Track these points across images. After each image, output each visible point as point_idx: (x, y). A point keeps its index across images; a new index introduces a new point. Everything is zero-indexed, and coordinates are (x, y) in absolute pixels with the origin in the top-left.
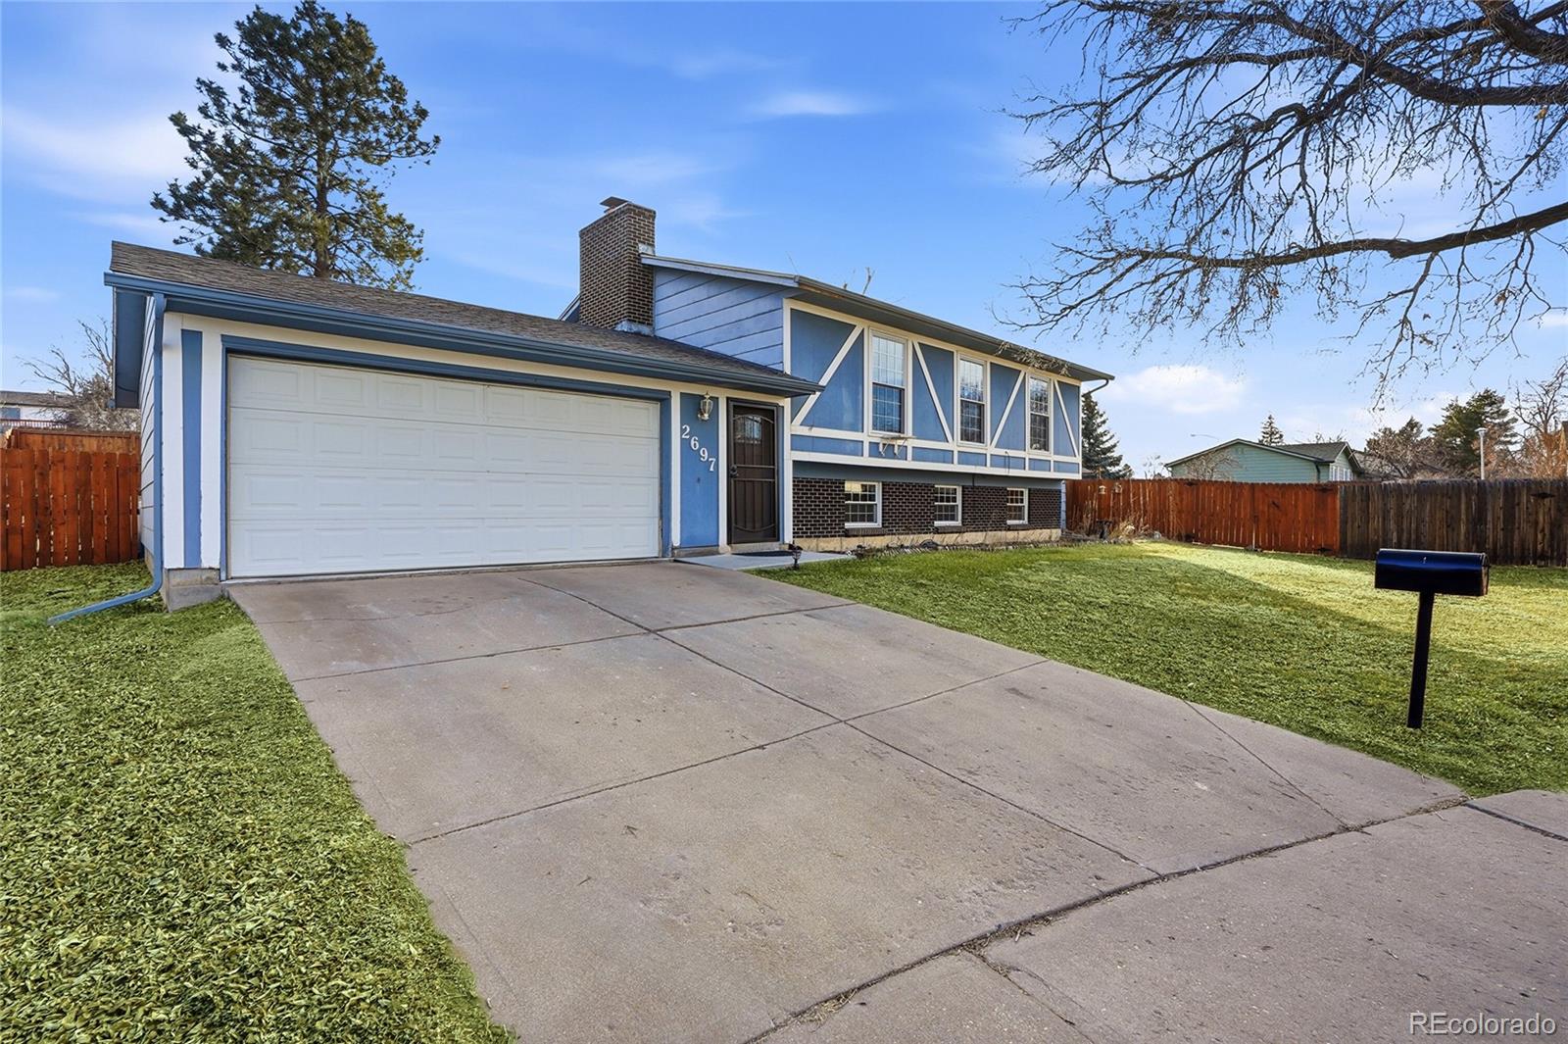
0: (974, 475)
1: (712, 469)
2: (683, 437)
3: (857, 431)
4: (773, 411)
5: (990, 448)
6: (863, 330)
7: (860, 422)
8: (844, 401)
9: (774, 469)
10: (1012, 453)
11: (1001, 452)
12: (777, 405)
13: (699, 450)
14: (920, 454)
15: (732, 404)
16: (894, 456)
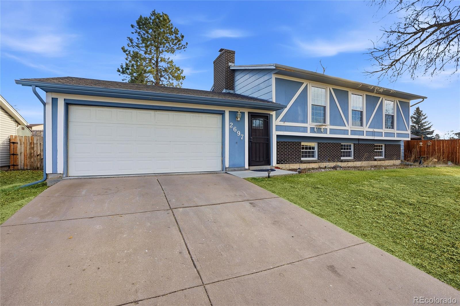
0: (359, 139)
1: (242, 139)
2: (230, 127)
3: (305, 123)
4: (268, 116)
5: (366, 128)
6: (307, 84)
7: (306, 118)
8: (299, 112)
9: (268, 138)
10: (376, 130)
11: (371, 130)
12: (269, 114)
13: (237, 131)
14: (332, 131)
15: (250, 114)
16: (321, 132)
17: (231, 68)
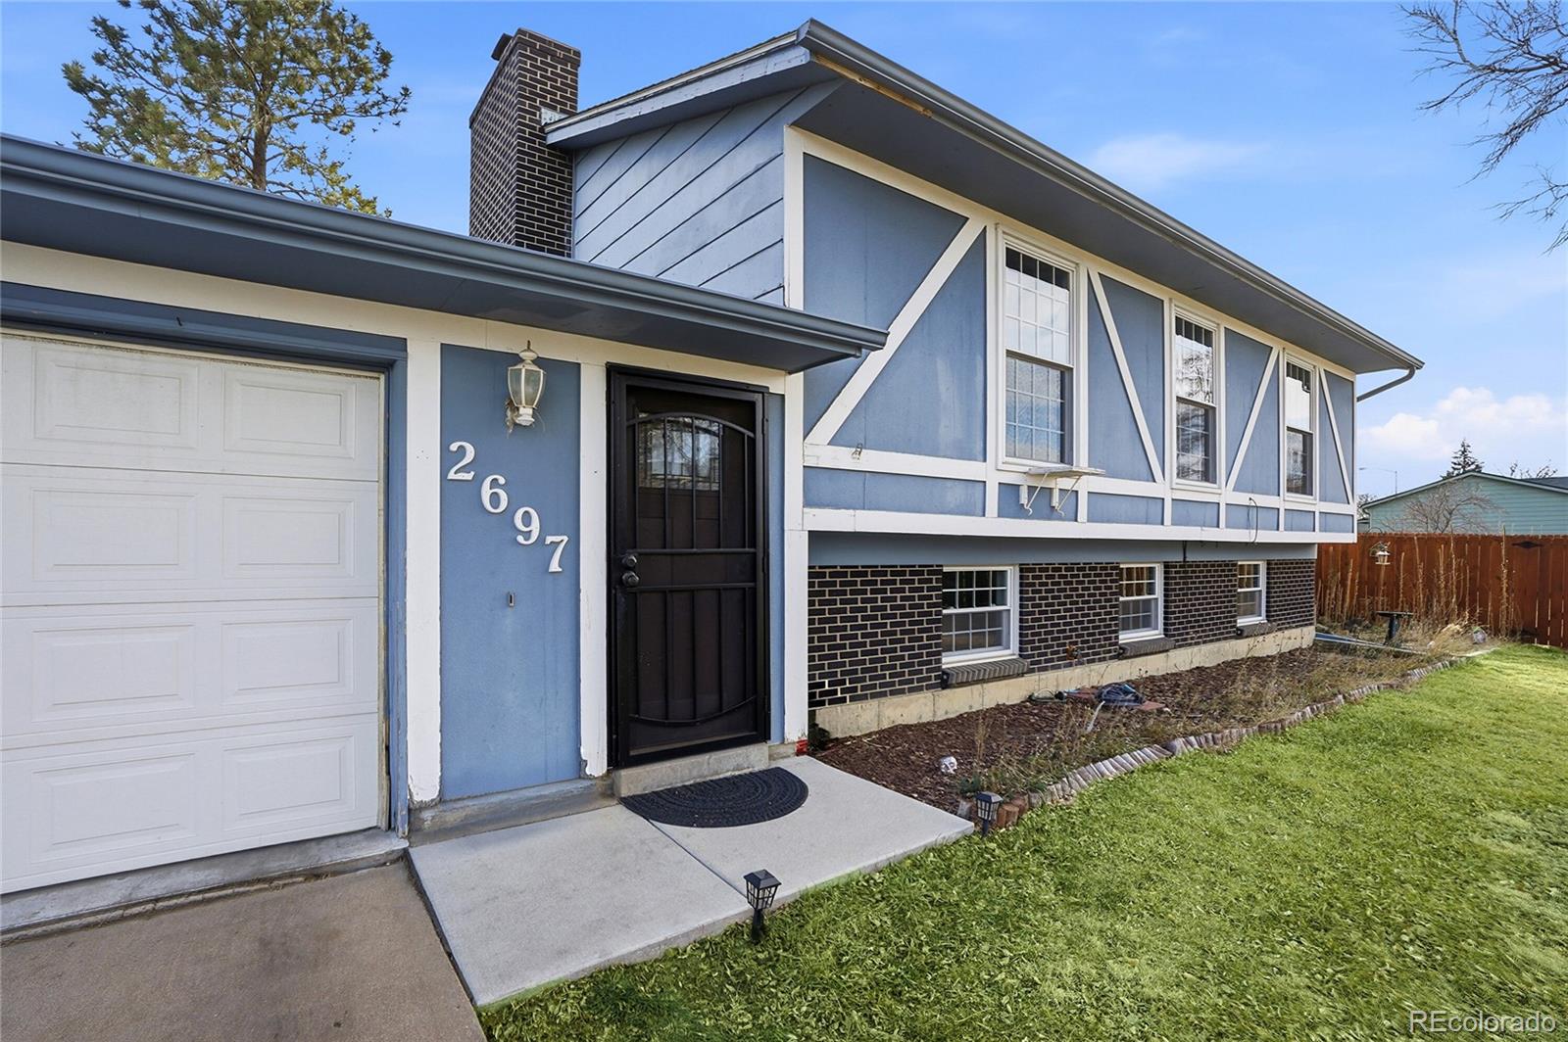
0: (1185, 545)
1: (554, 567)
2: (451, 475)
3: (971, 458)
4: (752, 405)
5: (1225, 493)
6: (985, 227)
7: (979, 433)
8: (942, 388)
9: (755, 554)
10: (1262, 500)
11: (1243, 499)
12: (763, 391)
13: (510, 511)
14: (1103, 506)
15: (624, 382)
16: (1051, 513)
17: (553, 139)
